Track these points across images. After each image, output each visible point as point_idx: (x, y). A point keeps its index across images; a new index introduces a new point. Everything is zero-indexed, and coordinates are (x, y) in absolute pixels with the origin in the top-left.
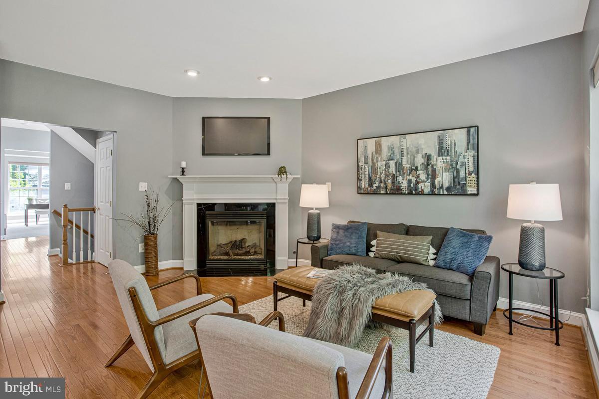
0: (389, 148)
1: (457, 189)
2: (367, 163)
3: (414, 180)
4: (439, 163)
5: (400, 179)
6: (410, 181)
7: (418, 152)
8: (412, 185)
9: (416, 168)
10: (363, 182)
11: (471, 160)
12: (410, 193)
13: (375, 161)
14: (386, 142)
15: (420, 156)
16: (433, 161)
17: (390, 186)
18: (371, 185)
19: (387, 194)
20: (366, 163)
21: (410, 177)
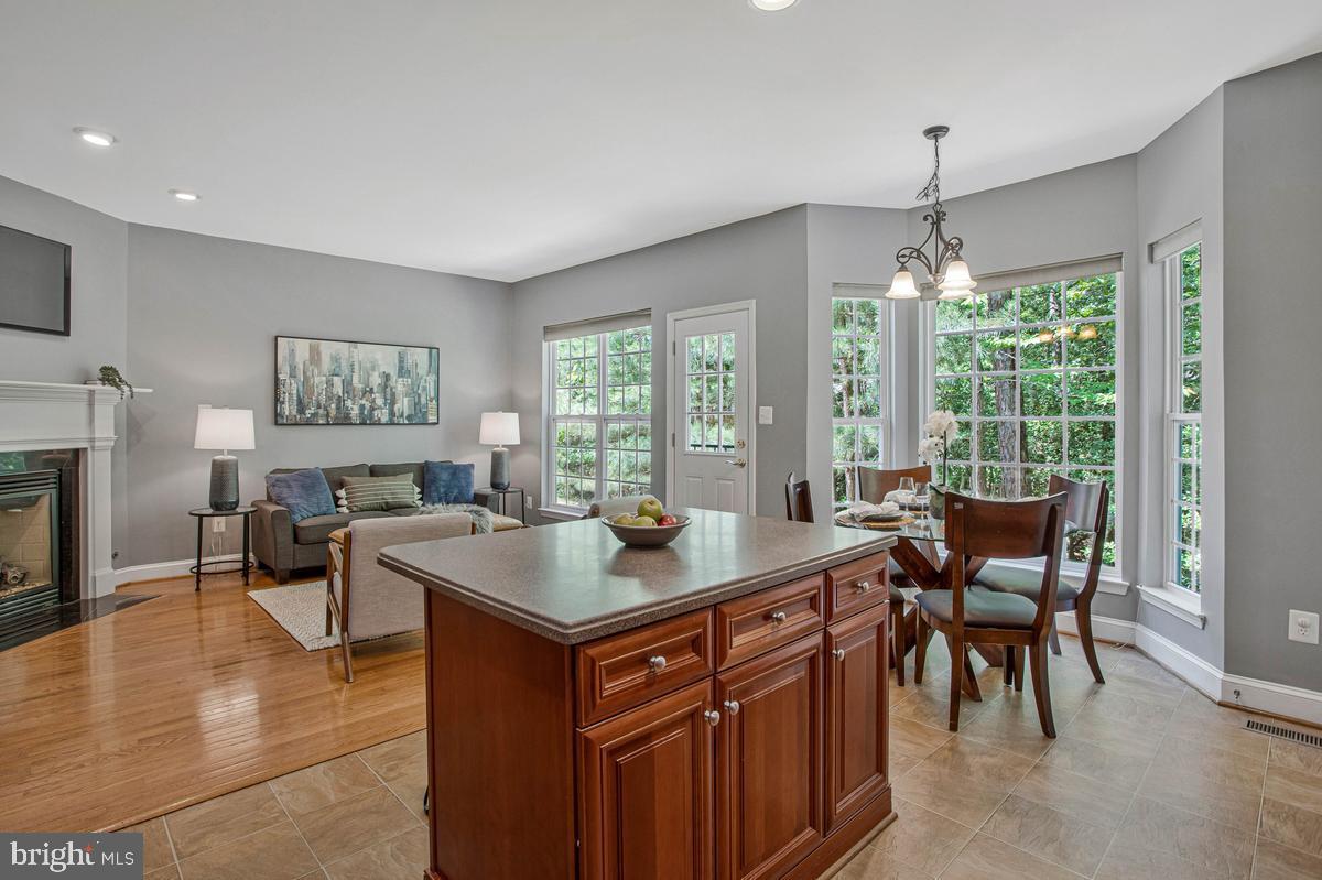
0: (332, 358)
1: (418, 419)
2: (295, 377)
3: (368, 405)
4: (399, 385)
5: (349, 403)
6: (362, 407)
7: (373, 370)
8: (366, 412)
9: (372, 389)
10: (286, 406)
11: (432, 384)
12: (363, 423)
13: (309, 374)
14: (327, 349)
15: (376, 374)
16: (392, 383)
17: (333, 412)
18: (301, 410)
19: (328, 424)
20: (293, 375)
21: (363, 402)
